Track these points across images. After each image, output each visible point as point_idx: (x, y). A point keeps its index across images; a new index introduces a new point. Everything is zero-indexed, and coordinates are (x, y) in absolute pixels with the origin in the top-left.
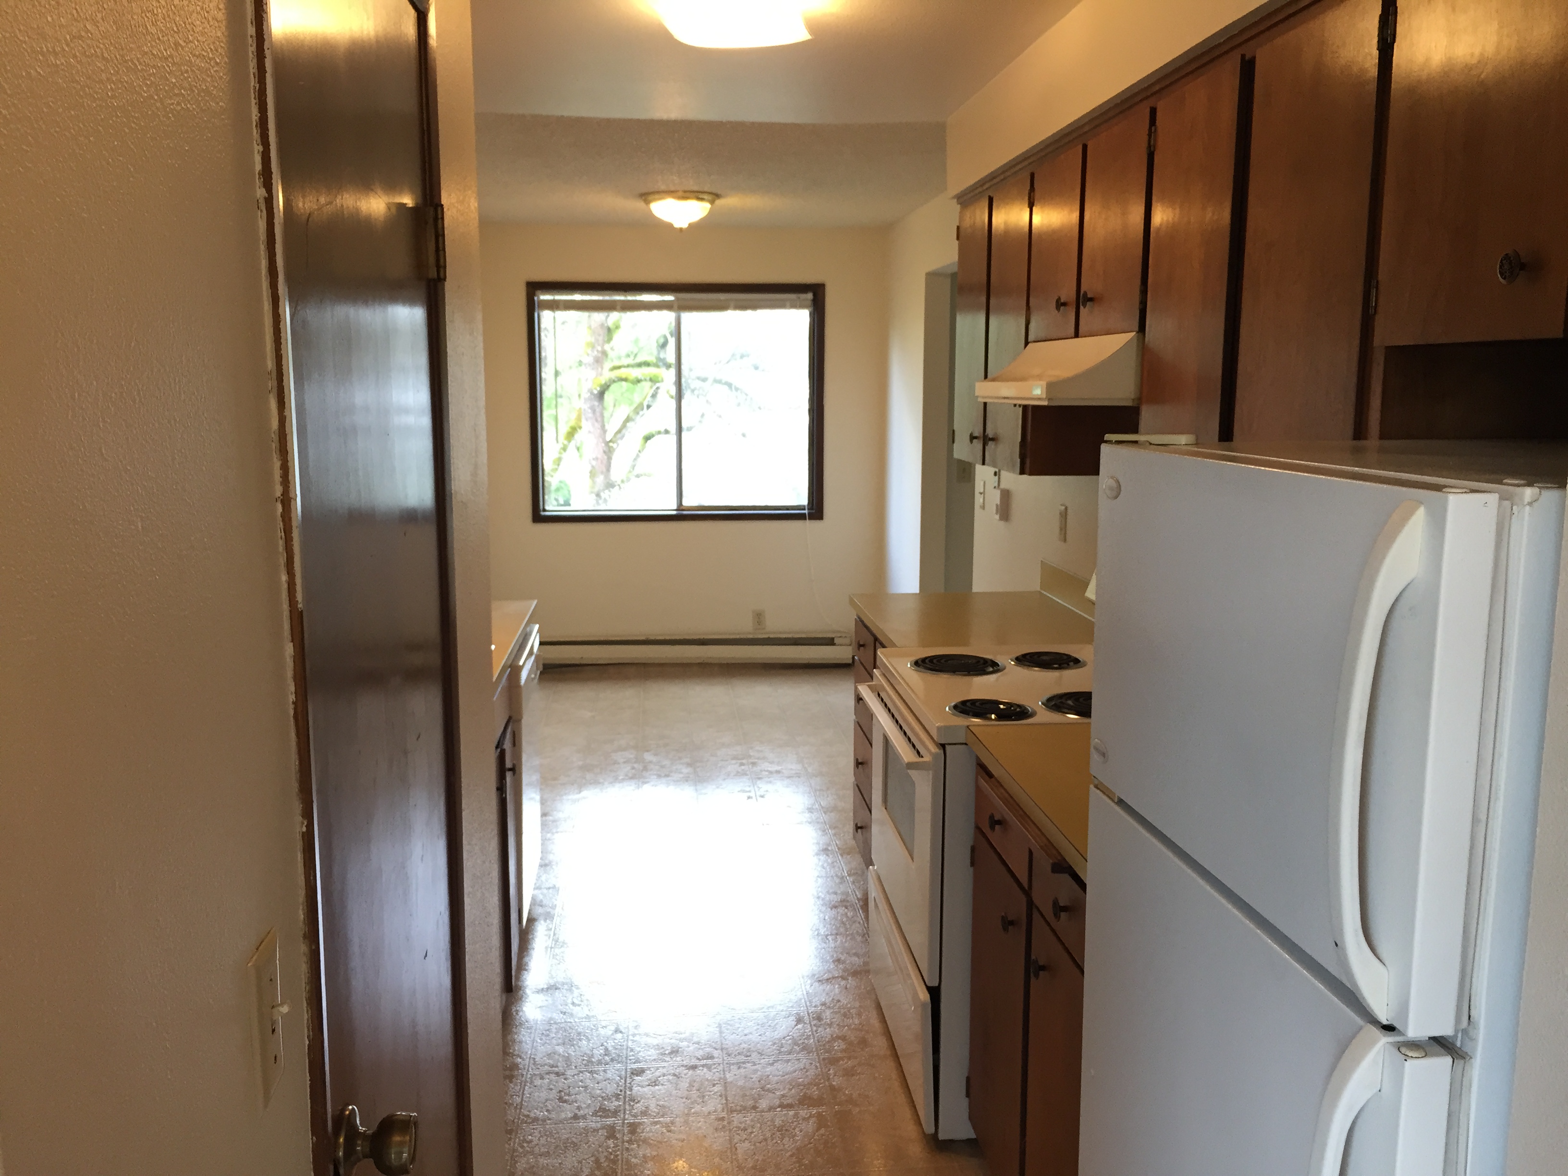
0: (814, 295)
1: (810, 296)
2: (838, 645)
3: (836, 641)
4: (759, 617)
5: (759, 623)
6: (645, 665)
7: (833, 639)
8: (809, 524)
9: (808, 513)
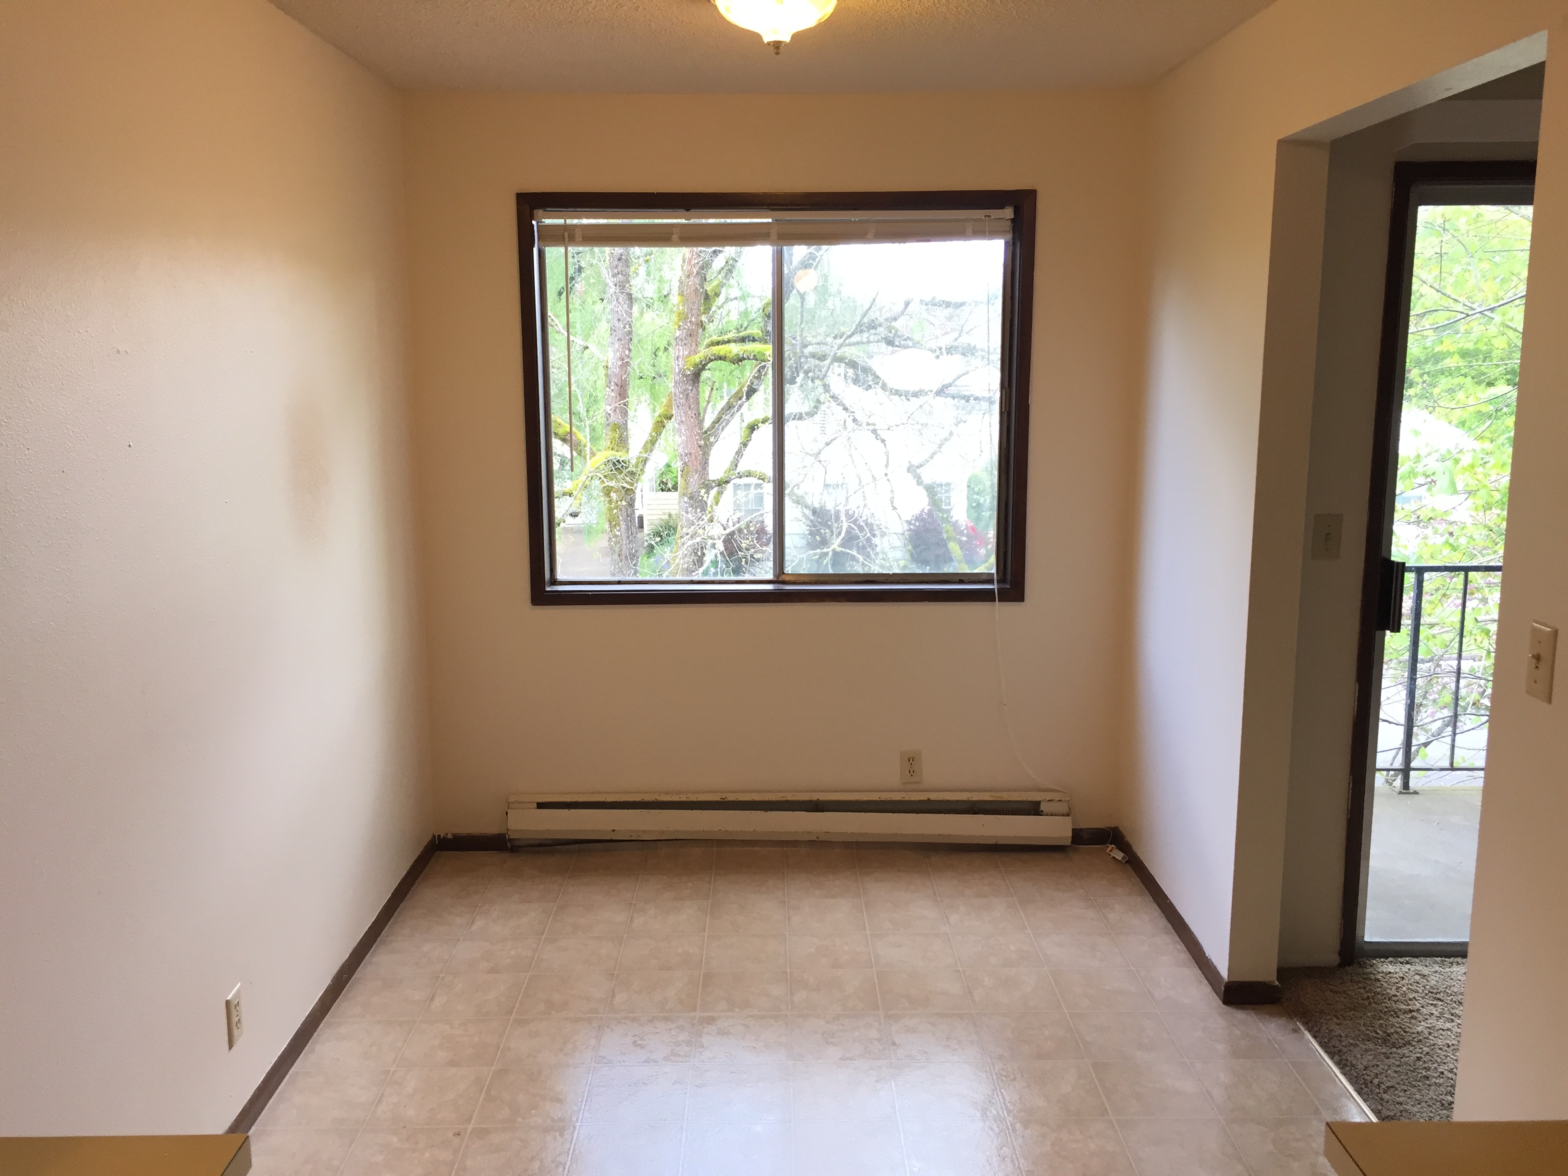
0: (1017, 212)
1: (1008, 213)
2: (1047, 815)
3: (1043, 807)
4: (911, 761)
5: (912, 772)
6: (720, 843)
7: (1038, 803)
8: (1001, 610)
9: (998, 589)
